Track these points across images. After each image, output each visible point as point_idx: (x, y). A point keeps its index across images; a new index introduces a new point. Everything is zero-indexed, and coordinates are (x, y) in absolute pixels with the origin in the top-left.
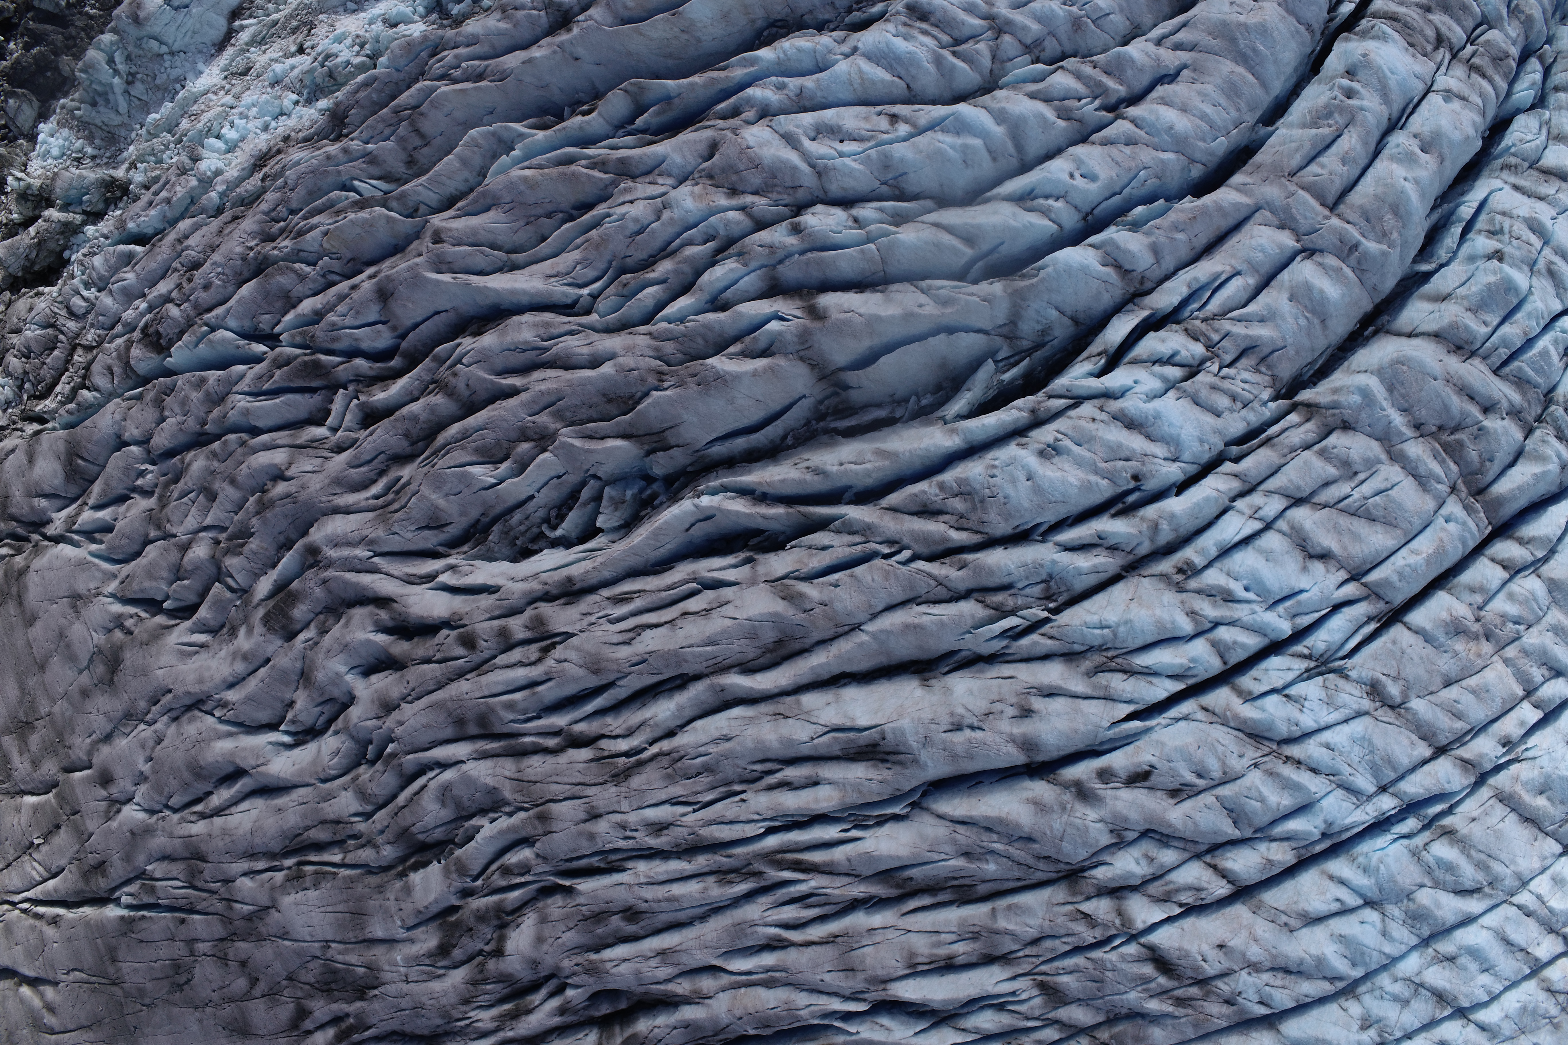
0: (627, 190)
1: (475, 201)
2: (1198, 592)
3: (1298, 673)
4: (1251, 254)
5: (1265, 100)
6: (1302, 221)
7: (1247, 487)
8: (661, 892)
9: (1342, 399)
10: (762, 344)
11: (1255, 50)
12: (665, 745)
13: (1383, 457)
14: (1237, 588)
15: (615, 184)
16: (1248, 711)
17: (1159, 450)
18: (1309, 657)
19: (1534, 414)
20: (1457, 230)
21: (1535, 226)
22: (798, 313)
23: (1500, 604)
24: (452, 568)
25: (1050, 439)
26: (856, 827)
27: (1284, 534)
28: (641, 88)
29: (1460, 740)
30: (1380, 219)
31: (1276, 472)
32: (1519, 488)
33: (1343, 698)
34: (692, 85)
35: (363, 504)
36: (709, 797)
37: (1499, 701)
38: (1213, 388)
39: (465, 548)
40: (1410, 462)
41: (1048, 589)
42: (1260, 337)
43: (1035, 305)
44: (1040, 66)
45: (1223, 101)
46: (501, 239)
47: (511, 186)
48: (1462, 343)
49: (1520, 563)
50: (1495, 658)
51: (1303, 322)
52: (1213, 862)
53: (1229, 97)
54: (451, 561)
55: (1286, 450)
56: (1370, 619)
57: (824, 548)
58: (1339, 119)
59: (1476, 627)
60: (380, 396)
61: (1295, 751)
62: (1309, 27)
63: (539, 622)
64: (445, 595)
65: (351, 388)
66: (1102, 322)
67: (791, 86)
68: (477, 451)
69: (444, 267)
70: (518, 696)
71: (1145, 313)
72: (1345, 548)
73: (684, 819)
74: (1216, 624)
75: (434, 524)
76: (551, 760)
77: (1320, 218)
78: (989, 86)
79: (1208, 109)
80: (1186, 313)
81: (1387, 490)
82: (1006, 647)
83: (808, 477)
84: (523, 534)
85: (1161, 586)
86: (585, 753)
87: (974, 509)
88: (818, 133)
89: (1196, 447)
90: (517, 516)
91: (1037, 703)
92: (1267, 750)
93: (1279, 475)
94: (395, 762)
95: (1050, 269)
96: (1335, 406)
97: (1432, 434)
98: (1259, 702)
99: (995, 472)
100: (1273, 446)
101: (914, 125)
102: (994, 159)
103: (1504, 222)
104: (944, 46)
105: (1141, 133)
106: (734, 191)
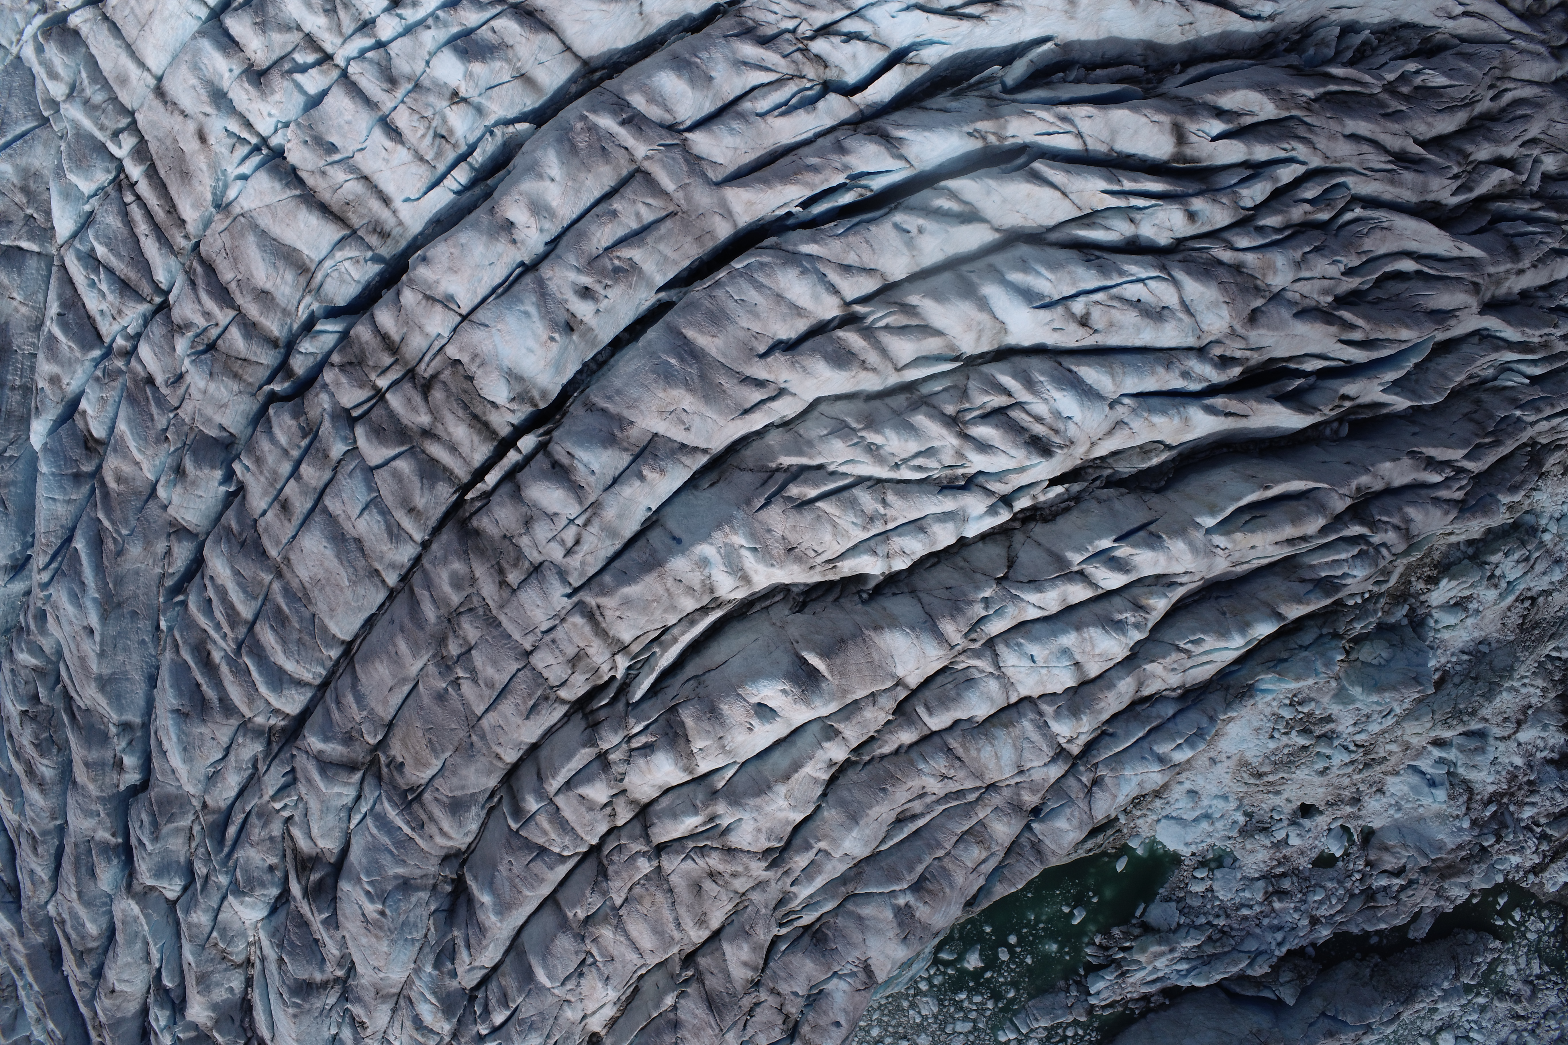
0: (1325, 292)
6: (679, 158)
10: (1224, 117)
15: (1335, 305)
21: (394, 135)
22: (1193, 138)
24: (1452, 19)
30: (590, 146)
34: (1259, 401)
35: (1518, 85)
45: (731, 304)
46: (1420, 284)
47: (1418, 324)
48: (526, 15)
51: (703, 55)
53: (721, 310)
54: (1451, 26)
58: (606, 263)
62: (591, 407)
65: (1528, 189)
67: (1177, 372)
69: (1470, 261)
71: (857, 98)
77: (659, 158)
79: (752, 295)
80: (817, 88)
88: (1160, 314)
101: (1068, 309)
102: (990, 265)
103: (426, 147)
104: (1019, 405)
105: (833, 276)
106: (1238, 269)
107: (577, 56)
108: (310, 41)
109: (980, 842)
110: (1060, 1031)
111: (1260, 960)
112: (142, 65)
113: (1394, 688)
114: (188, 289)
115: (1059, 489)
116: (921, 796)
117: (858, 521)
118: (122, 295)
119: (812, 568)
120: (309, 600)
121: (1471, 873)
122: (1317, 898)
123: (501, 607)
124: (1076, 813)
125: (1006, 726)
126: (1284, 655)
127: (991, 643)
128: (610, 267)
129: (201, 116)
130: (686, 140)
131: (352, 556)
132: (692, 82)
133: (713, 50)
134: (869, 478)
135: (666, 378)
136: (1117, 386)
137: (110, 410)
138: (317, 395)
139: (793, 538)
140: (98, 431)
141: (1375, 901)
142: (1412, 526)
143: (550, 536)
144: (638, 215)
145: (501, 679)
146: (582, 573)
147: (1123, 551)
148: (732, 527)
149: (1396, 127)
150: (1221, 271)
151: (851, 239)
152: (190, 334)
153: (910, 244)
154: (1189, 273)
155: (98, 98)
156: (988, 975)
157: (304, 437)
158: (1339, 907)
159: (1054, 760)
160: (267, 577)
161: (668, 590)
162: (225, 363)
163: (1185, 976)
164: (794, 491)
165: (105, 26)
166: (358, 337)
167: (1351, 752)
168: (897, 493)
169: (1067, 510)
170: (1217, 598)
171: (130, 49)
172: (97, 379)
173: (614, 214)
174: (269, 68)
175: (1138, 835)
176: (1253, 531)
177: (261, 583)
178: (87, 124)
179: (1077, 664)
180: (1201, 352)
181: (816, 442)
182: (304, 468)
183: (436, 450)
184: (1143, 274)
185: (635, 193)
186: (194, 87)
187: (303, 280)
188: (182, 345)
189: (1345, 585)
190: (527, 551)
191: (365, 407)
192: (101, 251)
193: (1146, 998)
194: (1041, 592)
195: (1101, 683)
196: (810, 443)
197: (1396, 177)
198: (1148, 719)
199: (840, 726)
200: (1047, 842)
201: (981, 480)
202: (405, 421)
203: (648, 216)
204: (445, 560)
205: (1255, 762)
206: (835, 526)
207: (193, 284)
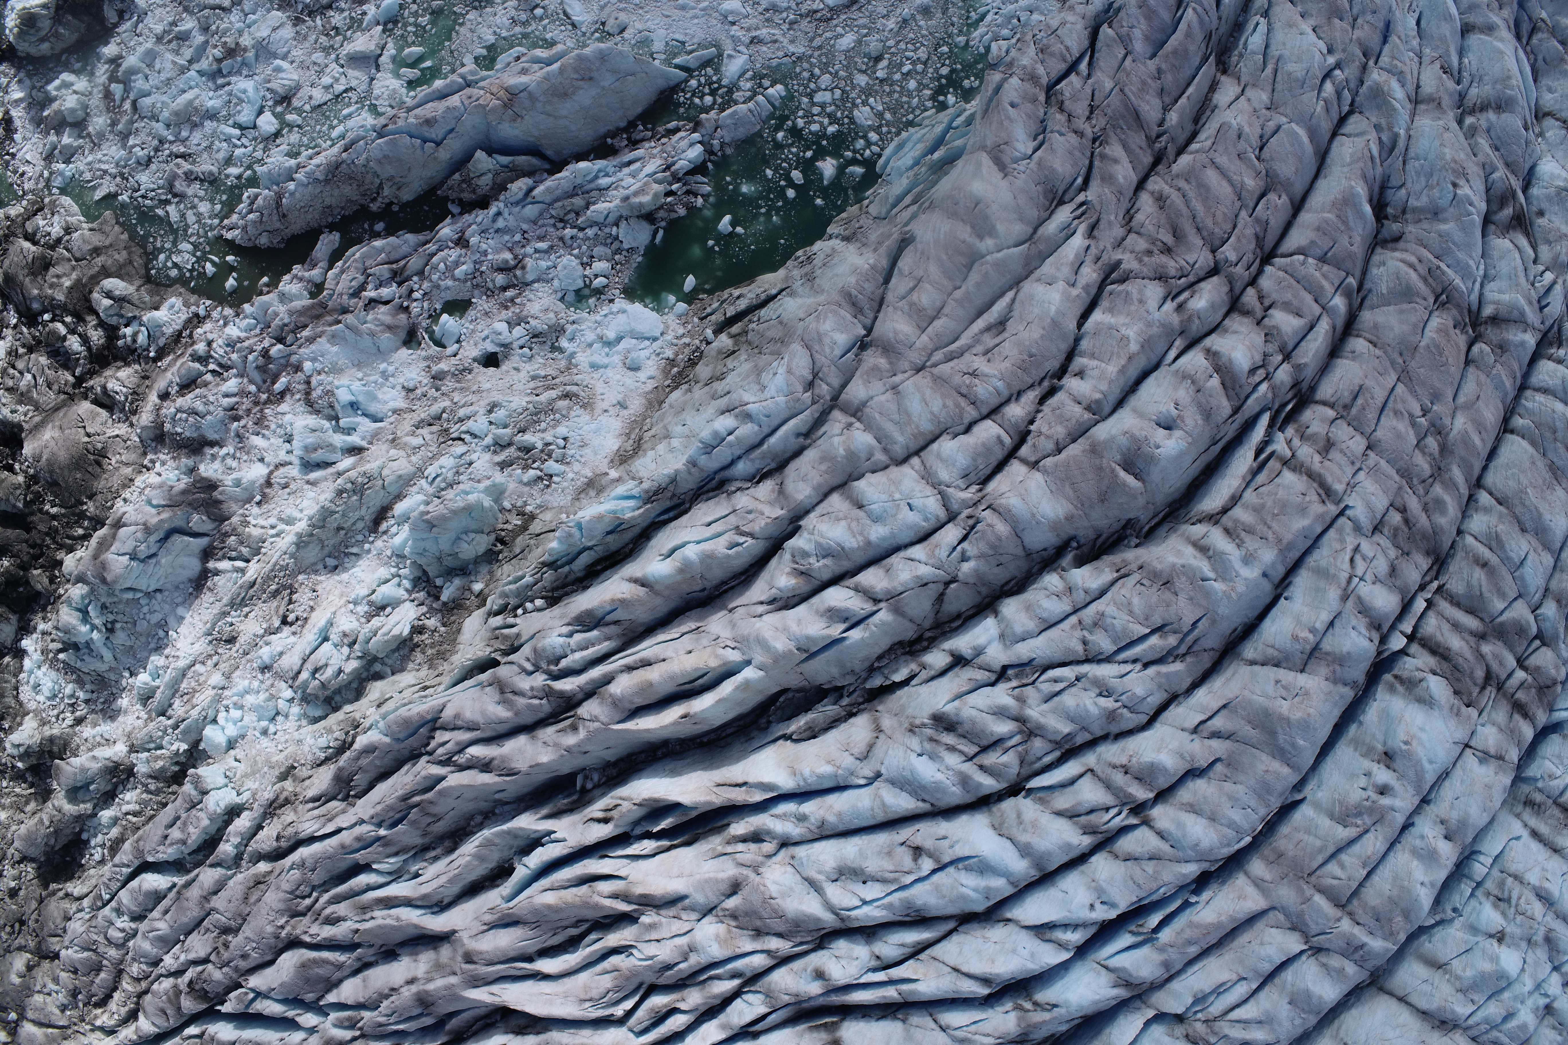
0: (652, 927)
11: (1294, 745)
21: (1542, 893)
30: (1390, 920)
45: (1253, 803)
53: (1260, 796)
58: (1368, 821)
67: (811, 819)
71: (1150, 1014)
79: (1236, 816)
80: (1192, 1015)
88: (841, 873)
101: (937, 860)
103: (1514, 889)
104: (969, 757)
105: (1164, 848)
106: (759, 933)
107: (1391, 994)
109: (920, 310)
110: (720, 100)
111: (521, 195)
113: (455, 512)
115: (898, 678)
116: (987, 352)
117: (1109, 621)
119: (1141, 568)
121: (291, 313)
122: (464, 267)
123: (1400, 488)
124: (827, 350)
125: (921, 434)
126: (610, 538)
127: (952, 517)
128: (1364, 817)
130: (1305, 944)
131: (1528, 516)
132: (1307, 996)
133: (1288, 1028)
134: (1099, 661)
135: (1308, 726)
136: (877, 795)
139: (1167, 595)
141: (392, 270)
142: (497, 697)
143: (1375, 562)
144: (1342, 867)
145: (1388, 421)
146: (1341, 531)
147: (837, 628)
148: (1228, 598)
150: (781, 928)
151: (1154, 886)
153: (1099, 891)
154: (819, 920)
156: (809, 154)
158: (435, 259)
159: (864, 404)
161: (1269, 528)
163: (599, 171)
164: (1172, 640)
166: (1544, 712)
167: (468, 432)
168: (1073, 652)
169: (880, 658)
170: (704, 590)
175: (679, 317)
179: (861, 507)
180: (786, 843)
181: (1154, 688)
183: (1471, 622)
184: (866, 909)
189: (568, 624)
190: (1389, 544)
191: (1530, 650)
193: (634, 144)
194: (917, 577)
195: (825, 489)
196: (1159, 686)
198: (763, 456)
199: (1087, 416)
200: (849, 317)
202: (1500, 644)
203: (1334, 868)
205: (577, 410)
206: (1131, 613)
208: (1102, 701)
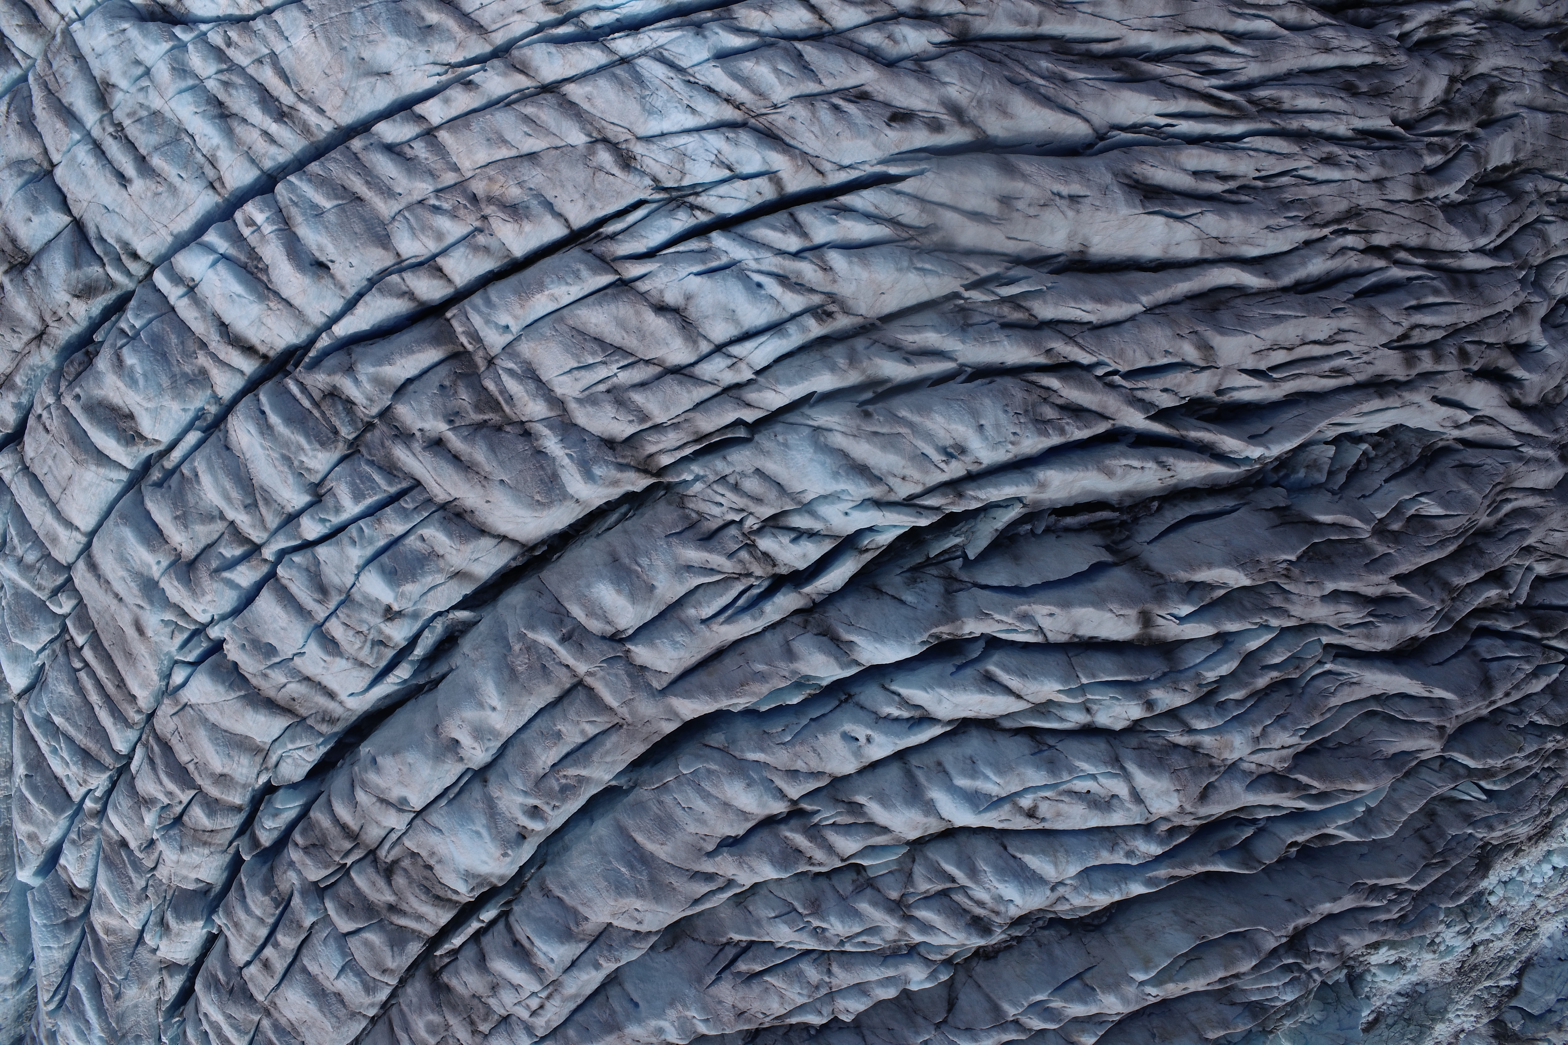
0: (1283, 761)
1: (1404, 764)
2: (812, 291)
3: (712, 192)
4: (687, 640)
5: (621, 813)
6: (622, 672)
7: (734, 393)
8: (1329, 104)
9: (614, 473)
10: (1196, 594)
12: (1317, 233)
13: (572, 406)
14: (773, 287)
15: (1289, 769)
16: (778, 161)
17: (838, 440)
18: (693, 207)
19: (377, 433)
20: (419, 651)
21: (331, 647)
22: (1161, 621)
23: (454, 230)
24: (1458, 427)
25: (954, 464)
26: (1158, 127)
27: (705, 337)
28: (1246, 866)
29: (524, 96)
30: (530, 667)
31: (698, 405)
32: (413, 352)
33: (664, 159)
34: (1203, 863)
35: (1521, 495)
36: (1285, 180)
37: (475, 126)
38: (758, 500)
39: (1441, 444)
40: (543, 396)
41: (965, 318)
42: (697, 548)
43: (930, 606)
44: (865, 863)
45: (679, 812)
46: (1385, 726)
47: (1375, 775)
48: (455, 519)
49: (422, 272)
50: (469, 174)
51: (644, 561)
52: (822, 23)
53: (671, 817)
54: (1456, 433)
55: (686, 425)
56: (612, 237)
57: (1165, 390)
59: (489, 210)
60: (1493, 593)
61: (729, 113)
62: (547, 893)
63: (1410, 362)
64: (1468, 403)
65: (1513, 604)
66: (854, 583)
67: (1122, 853)
68: (1434, 528)
69: (1438, 703)
70: (1431, 299)
71: (808, 589)
72: (638, 313)
73: (1309, 164)
74: (797, 255)
75: (1467, 470)
76: (1402, 239)
77: (602, 673)
78: (918, 845)
79: (699, 804)
80: (766, 584)
81: (578, 368)
82: (1008, 269)
83: (1171, 461)
84: (1390, 451)
85: (851, 303)
86: (1379, 240)
87: (1034, 405)
88: (1108, 802)
89: (793, 439)
90: (1398, 465)
91: (991, 207)
92: (761, 119)
93: (697, 401)
94: (1519, 261)
95: (919, 640)
96: (622, 467)
97: (511, 423)
98: (763, 169)
99: (1012, 438)
100: (696, 433)
101: (1015, 804)
102: (939, 764)
103: (365, 655)
104: (963, 889)
105: (780, 783)
106: (1194, 749)
108: (235, 532)
112: (69, 525)
114: (146, 767)
117: (805, 992)
118: (85, 767)
119: (761, 1024)
120: (298, 1033)
128: (557, 788)
129: (135, 608)
130: (628, 651)
132: (633, 598)
133: (654, 556)
135: (617, 888)
136: (1060, 873)
137: (90, 865)
138: (285, 872)
139: (742, 1006)
140: (82, 882)
144: (583, 732)
146: (545, 1028)
147: (1057, 1004)
148: (685, 1006)
149: (1381, 578)
150: (1175, 757)
151: (798, 748)
152: (155, 810)
153: (858, 752)
154: (1141, 766)
155: (31, 557)
157: (277, 908)
160: (256, 1018)
162: (194, 837)
164: (742, 966)
165: (26, 481)
166: (318, 822)
168: (842, 966)
169: (1010, 947)
171: (53, 506)
172: (73, 842)
173: (559, 735)
174: (197, 557)
176: (1185, 980)
177: (251, 1021)
178: (25, 584)
180: (1147, 829)
181: (764, 923)
182: (280, 937)
183: (404, 921)
184: (1094, 771)
185: (578, 714)
186: (124, 579)
187: (259, 759)
188: (150, 818)
189: (1274, 1007)
190: (495, 1008)
191: (331, 881)
192: (57, 720)
194: (976, 1041)
196: (758, 923)
197: (1373, 631)
201: (922, 950)
202: (372, 900)
203: (592, 731)
204: (420, 1011)
206: (782, 996)
207: (152, 761)
208: (824, 925)
